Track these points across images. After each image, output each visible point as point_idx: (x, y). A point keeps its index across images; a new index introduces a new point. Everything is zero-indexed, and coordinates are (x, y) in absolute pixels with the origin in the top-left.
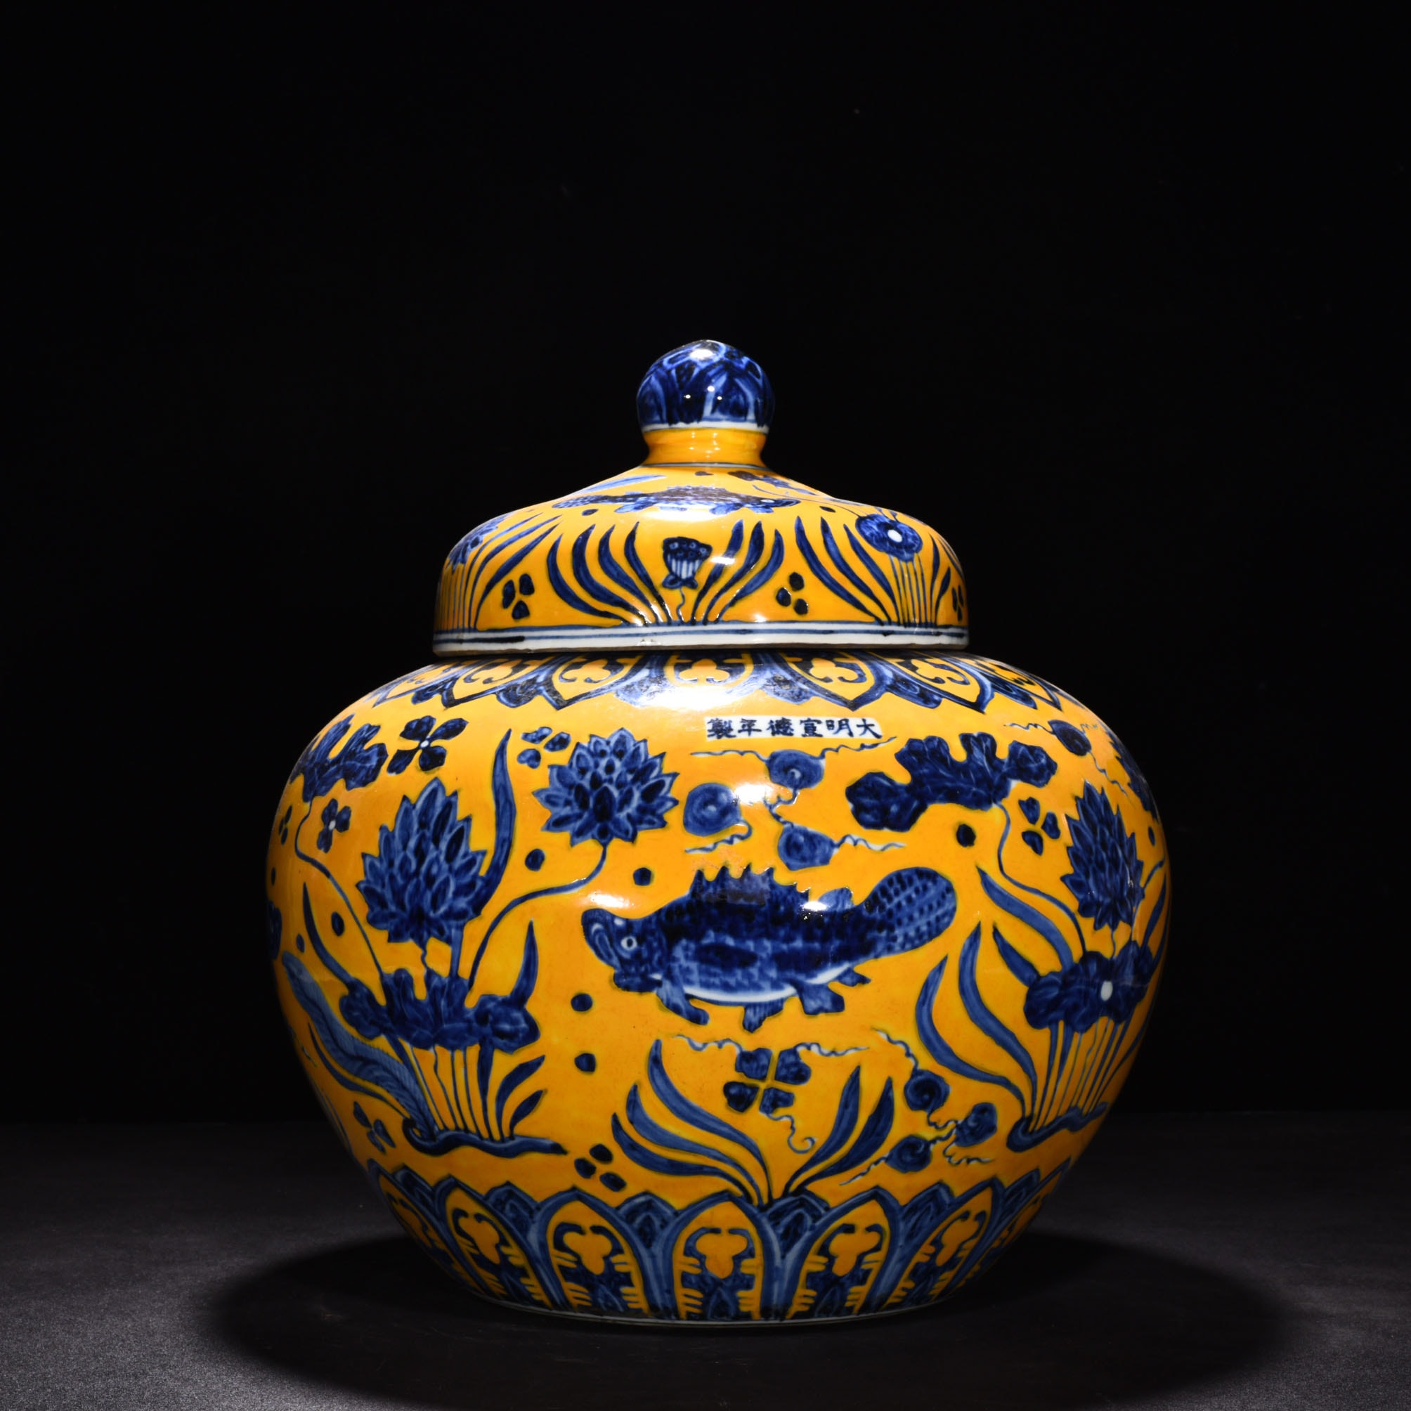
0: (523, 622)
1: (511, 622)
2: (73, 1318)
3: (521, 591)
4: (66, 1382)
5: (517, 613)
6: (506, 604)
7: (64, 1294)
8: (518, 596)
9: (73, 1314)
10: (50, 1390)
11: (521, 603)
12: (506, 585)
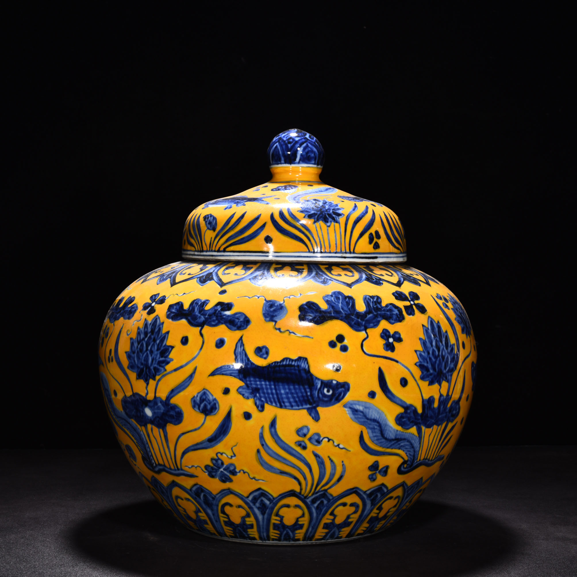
0: (377, 251)
1: (373, 251)
2: (45, 539)
3: (376, 238)
4: (44, 569)
5: (375, 247)
6: (370, 242)
7: (40, 528)
8: (375, 240)
9: (45, 537)
10: (37, 573)
11: (376, 243)
12: (370, 235)
